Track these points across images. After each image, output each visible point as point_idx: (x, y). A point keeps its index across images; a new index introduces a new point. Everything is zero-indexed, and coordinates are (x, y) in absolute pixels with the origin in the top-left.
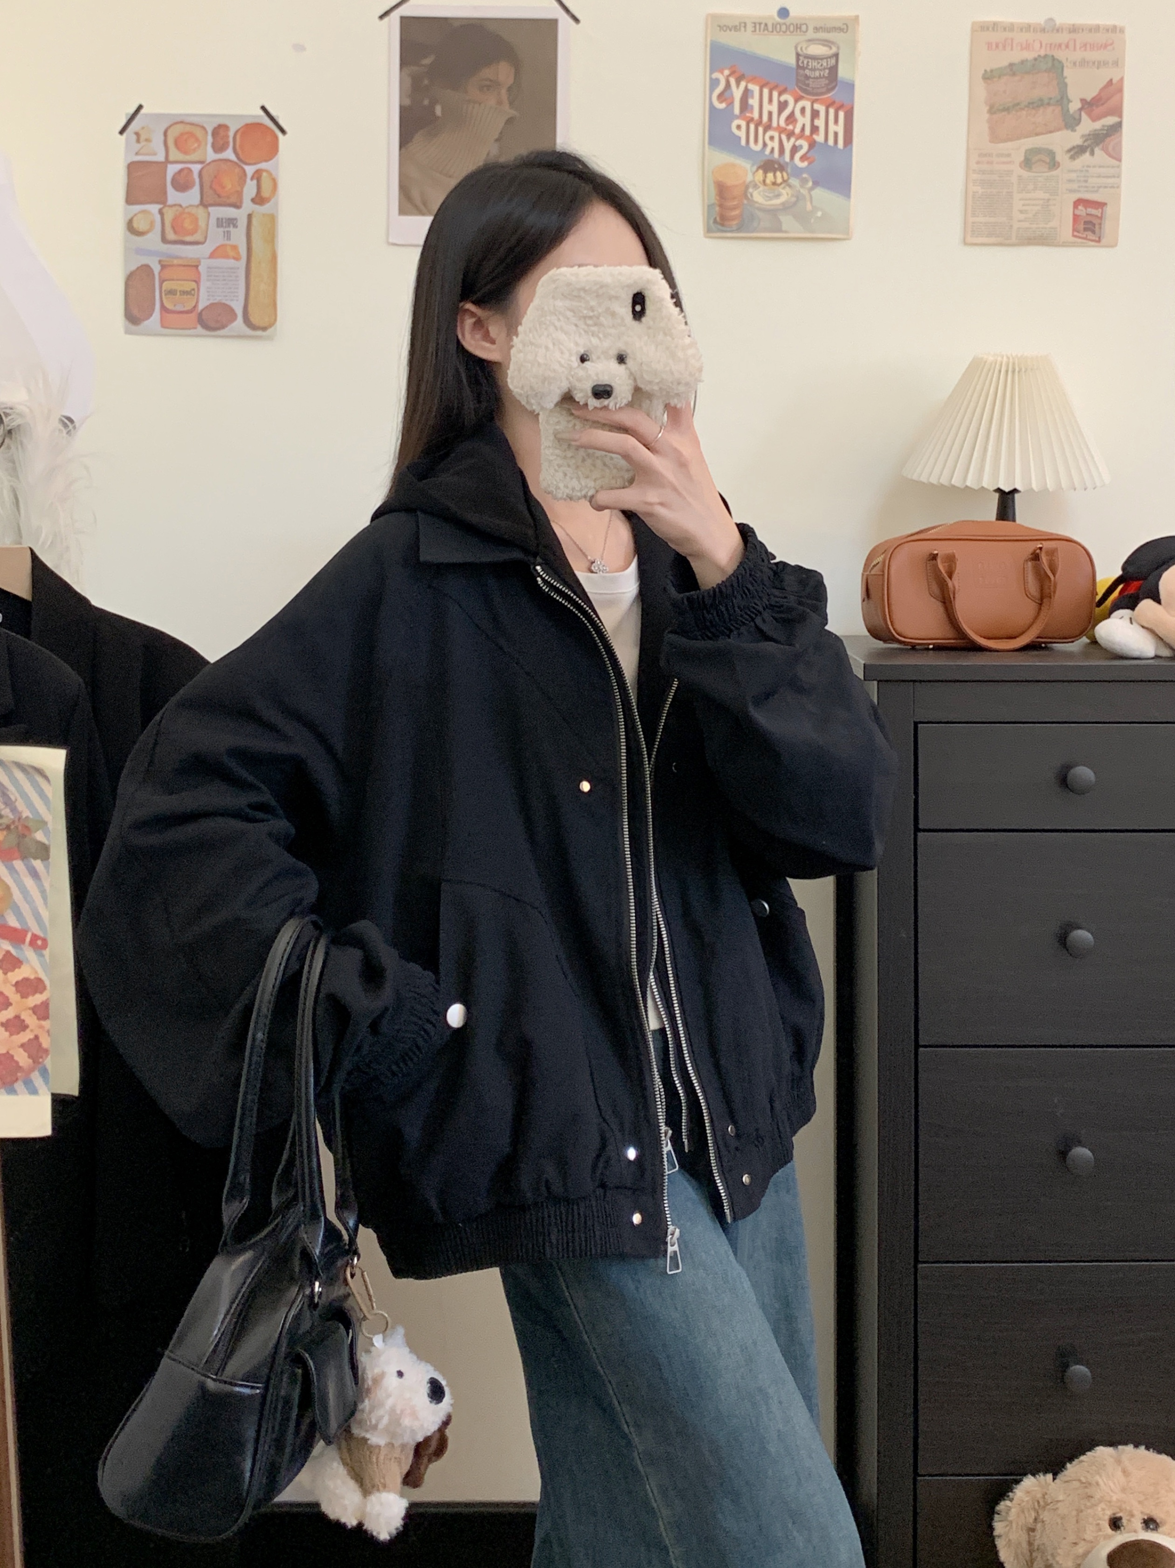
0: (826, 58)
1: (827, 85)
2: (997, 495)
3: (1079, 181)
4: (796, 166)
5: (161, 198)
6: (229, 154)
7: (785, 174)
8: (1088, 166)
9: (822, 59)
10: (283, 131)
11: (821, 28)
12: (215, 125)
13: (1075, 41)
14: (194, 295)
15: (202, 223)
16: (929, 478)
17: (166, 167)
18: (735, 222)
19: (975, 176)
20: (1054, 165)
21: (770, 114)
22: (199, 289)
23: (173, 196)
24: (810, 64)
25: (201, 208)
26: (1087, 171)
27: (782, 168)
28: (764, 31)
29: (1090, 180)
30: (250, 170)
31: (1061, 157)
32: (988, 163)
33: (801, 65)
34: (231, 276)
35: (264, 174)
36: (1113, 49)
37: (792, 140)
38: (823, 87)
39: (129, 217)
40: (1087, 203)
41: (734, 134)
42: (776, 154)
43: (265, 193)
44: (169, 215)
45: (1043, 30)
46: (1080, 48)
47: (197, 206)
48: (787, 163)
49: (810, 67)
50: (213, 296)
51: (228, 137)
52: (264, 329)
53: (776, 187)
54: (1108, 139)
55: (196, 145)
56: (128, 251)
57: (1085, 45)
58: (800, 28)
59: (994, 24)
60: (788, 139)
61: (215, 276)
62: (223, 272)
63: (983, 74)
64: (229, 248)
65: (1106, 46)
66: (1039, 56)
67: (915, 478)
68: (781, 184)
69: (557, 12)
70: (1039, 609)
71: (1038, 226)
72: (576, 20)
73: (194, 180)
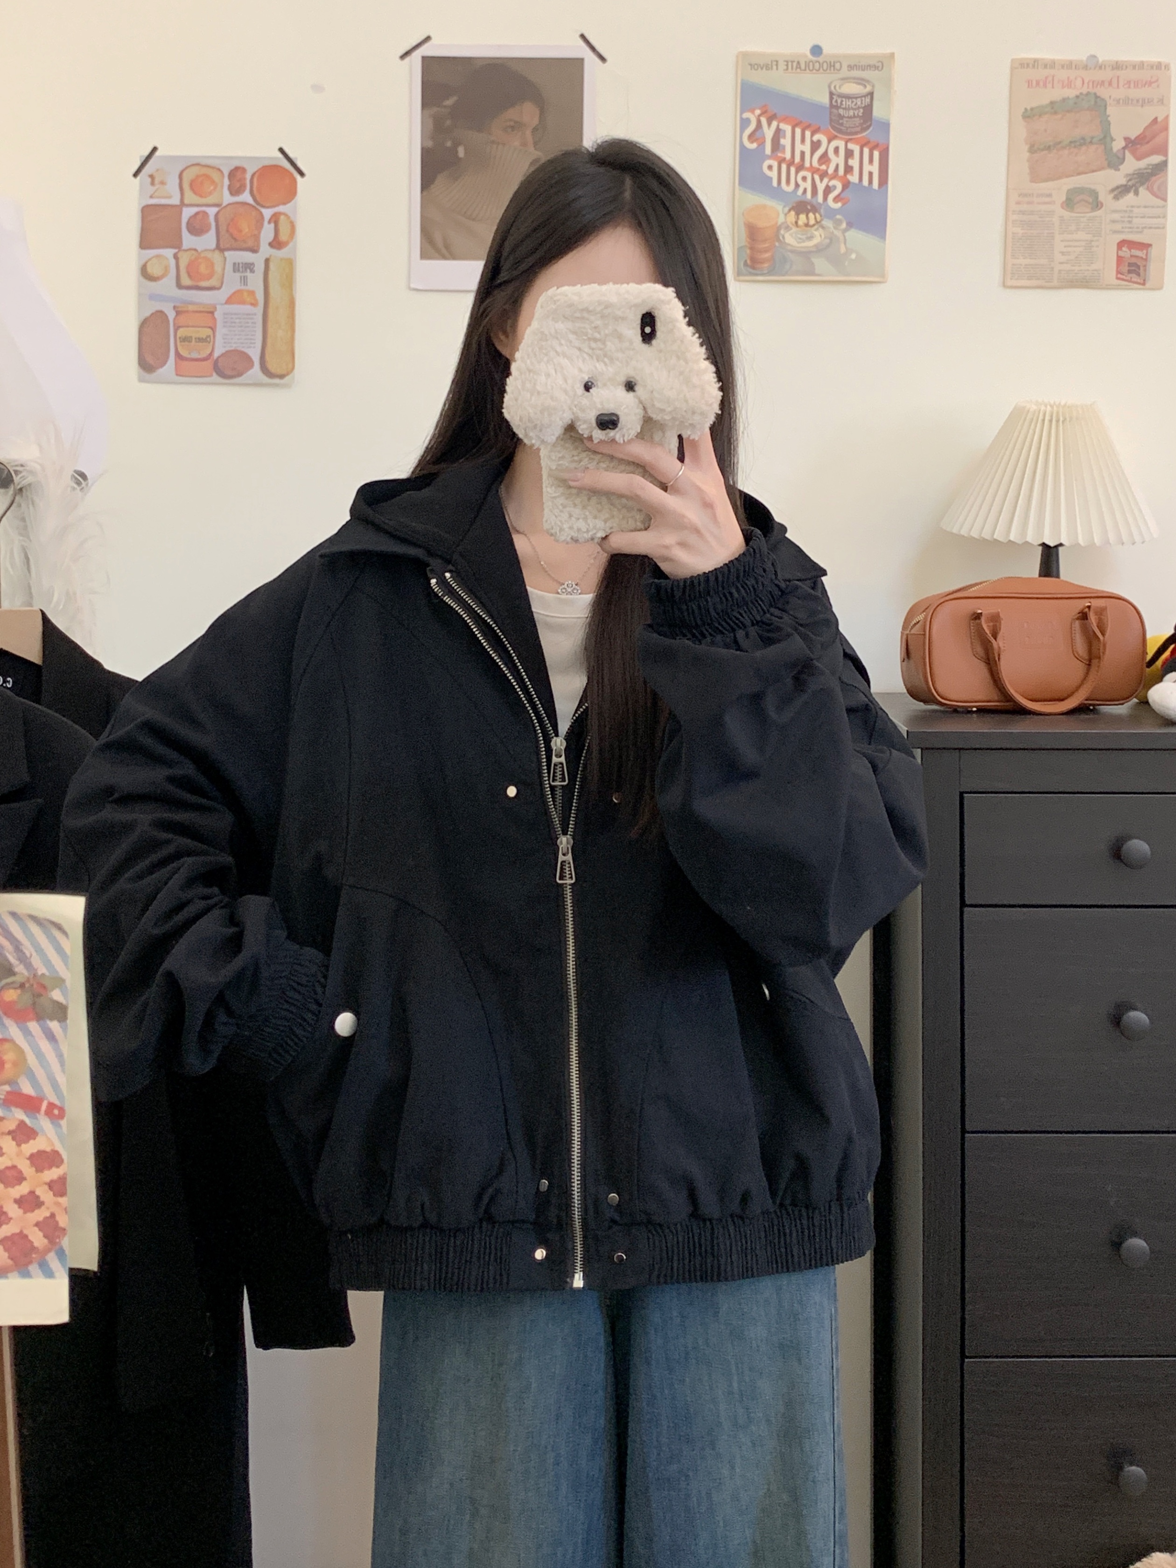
0: (861, 97)
1: (861, 124)
2: (1040, 548)
3: (1123, 222)
4: (829, 206)
5: (176, 243)
6: (246, 197)
7: (818, 215)
8: (1132, 207)
9: (856, 98)
10: (302, 174)
11: (856, 66)
12: (233, 168)
13: (1118, 77)
14: (209, 343)
15: (218, 268)
16: (969, 532)
17: (182, 210)
18: (766, 265)
19: (1015, 217)
20: (1098, 206)
21: (803, 154)
22: (214, 337)
23: (188, 240)
24: (844, 103)
25: (217, 252)
26: (1131, 211)
27: (815, 209)
28: (797, 68)
29: (1135, 220)
30: (267, 213)
31: (1104, 197)
32: (1029, 203)
33: (834, 103)
34: (248, 323)
35: (282, 217)
36: (1158, 86)
37: (826, 180)
38: (857, 127)
39: (143, 262)
40: (1131, 244)
41: (764, 174)
42: (809, 195)
43: (283, 237)
44: (184, 260)
45: (1086, 67)
46: (1124, 85)
47: (214, 250)
48: (819, 204)
49: (844, 106)
50: (229, 343)
51: (245, 179)
52: (282, 377)
53: (809, 228)
54: (1154, 178)
55: (212, 188)
56: (143, 297)
57: (1129, 83)
58: (834, 66)
59: (1034, 62)
60: (821, 180)
61: (232, 323)
62: (240, 319)
63: (1024, 113)
64: (245, 294)
65: (1150, 83)
66: (1081, 94)
67: (955, 531)
68: (814, 225)
69: (583, 51)
70: (1088, 670)
71: (1079, 268)
72: (603, 59)
73: (210, 224)
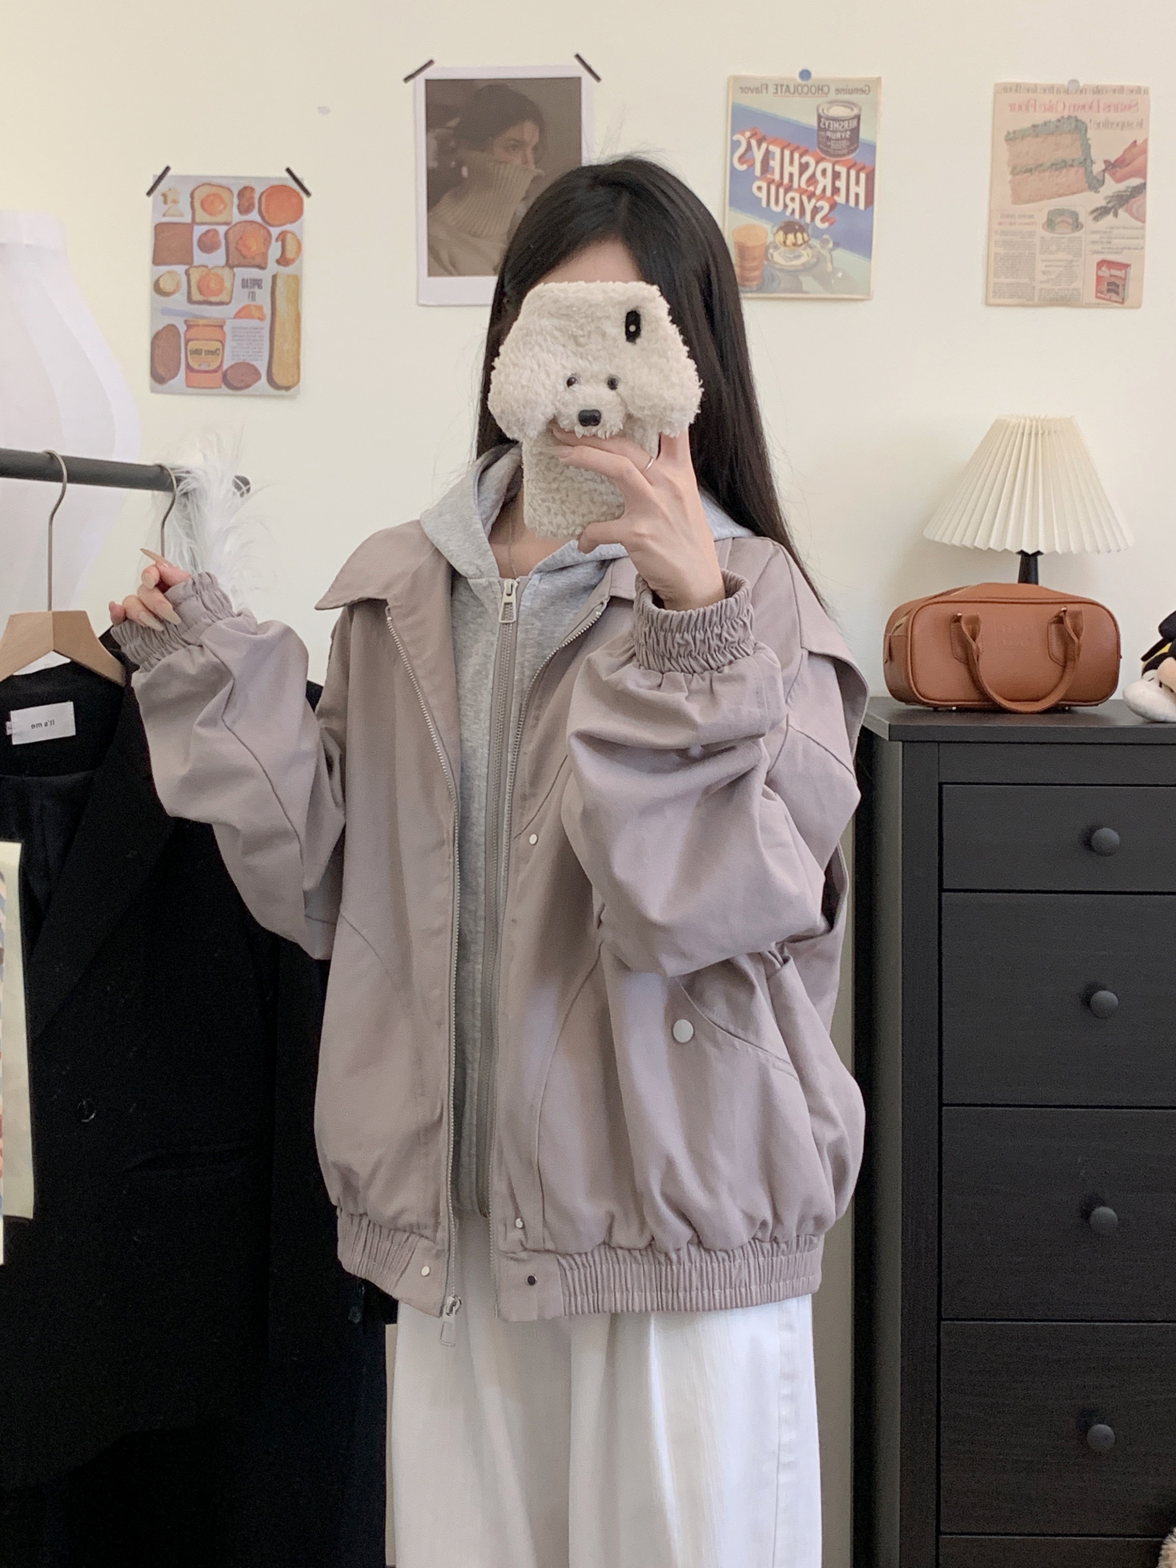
0: (848, 120)
1: (848, 147)
2: (1019, 557)
3: (1102, 242)
4: (816, 226)
5: (188, 260)
6: (254, 216)
7: (805, 235)
8: (1112, 228)
10: (308, 193)
11: (843, 89)
12: (241, 187)
13: (1099, 101)
14: (219, 355)
15: (227, 284)
16: (951, 540)
17: (193, 229)
18: (755, 283)
19: (998, 237)
20: (1077, 227)
21: (791, 175)
22: (224, 349)
23: (199, 257)
24: (832, 126)
25: (227, 269)
26: (1111, 232)
27: (802, 229)
28: (786, 91)
29: (1115, 241)
30: (275, 231)
31: (1085, 218)
32: (1011, 224)
33: (822, 126)
34: (255, 336)
35: (289, 236)
36: (1138, 110)
37: (813, 201)
38: (844, 149)
39: (156, 277)
40: (1110, 264)
41: (754, 195)
42: (797, 215)
43: (290, 255)
44: (195, 276)
45: (1067, 91)
46: (1104, 109)
47: (223, 267)
48: (807, 225)
49: (831, 129)
50: (237, 356)
51: (253, 198)
52: (288, 388)
53: (797, 248)
54: (1133, 200)
55: (222, 206)
56: (156, 311)
57: (1109, 106)
58: (822, 90)
59: (1017, 85)
60: (809, 200)
61: (240, 336)
62: (248, 332)
63: (1006, 136)
64: (253, 309)
65: (1130, 107)
66: (1063, 117)
67: (937, 539)
68: (801, 245)
69: (578, 71)
70: (1064, 671)
71: (1060, 287)
72: (598, 79)
73: (220, 241)
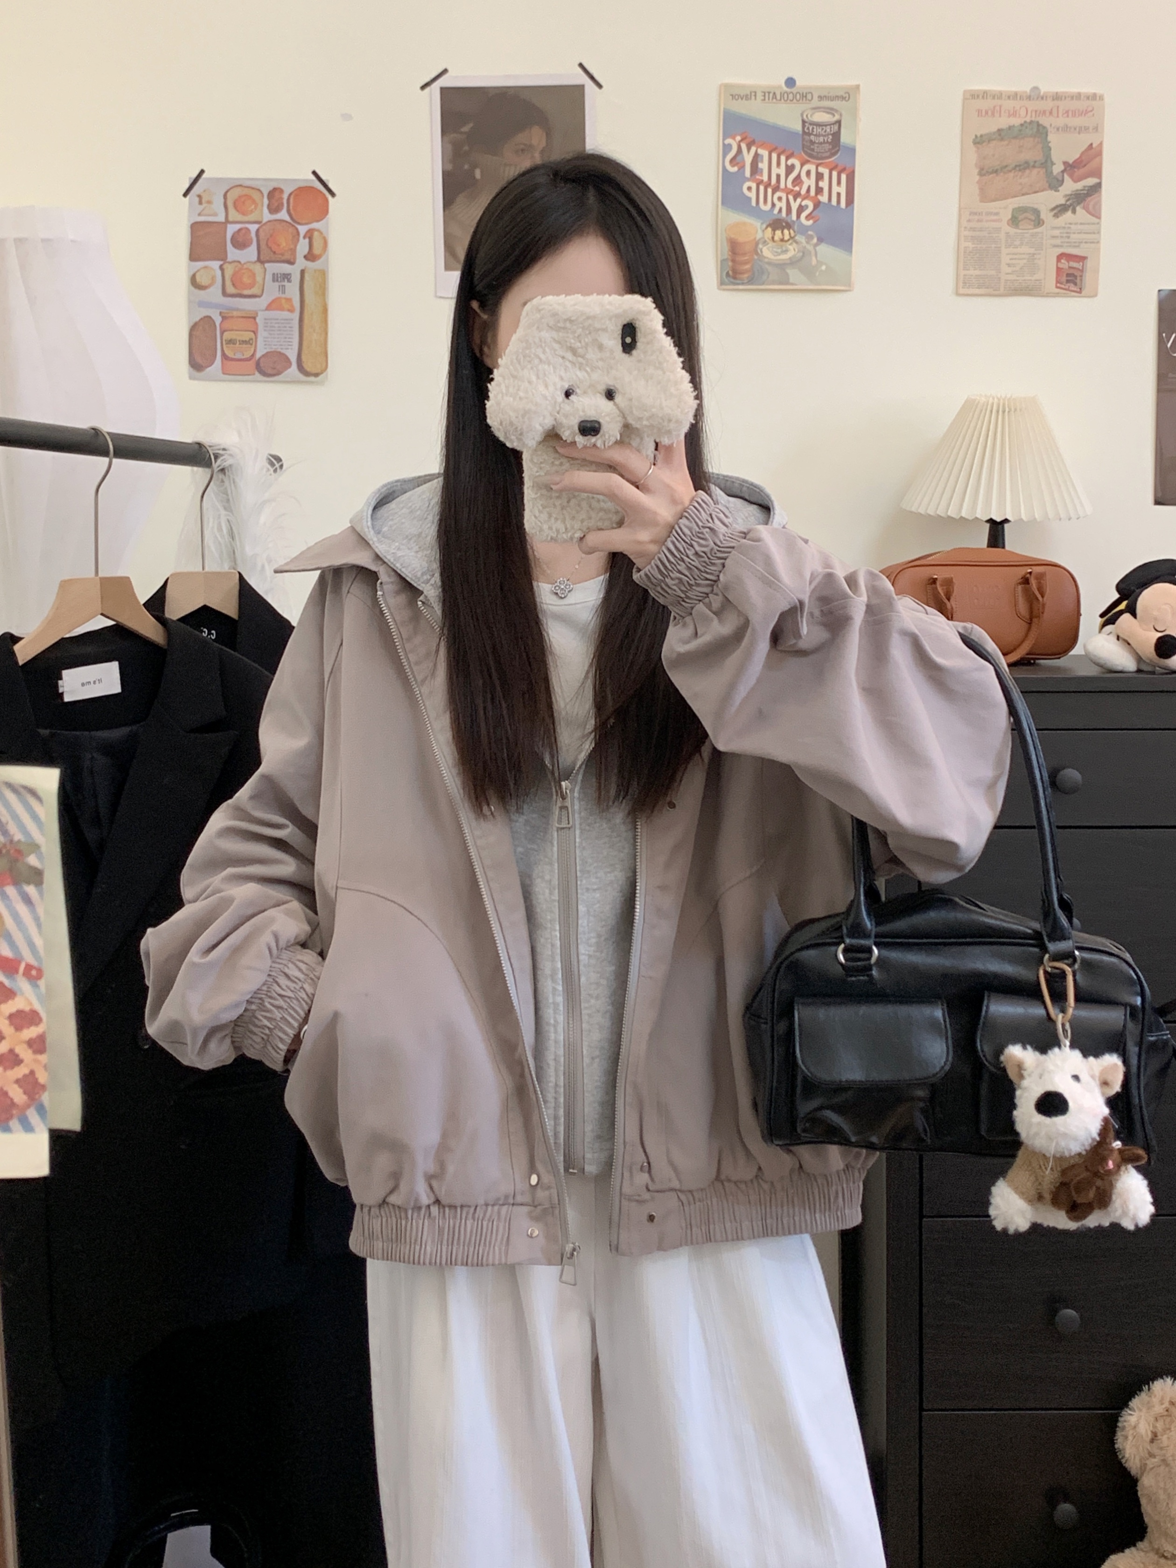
0: (830, 125)
1: (830, 150)
2: (988, 525)
3: (1062, 237)
4: (802, 224)
5: (222, 256)
6: (283, 215)
7: (792, 231)
8: (1070, 224)
9: (826, 126)
10: (333, 194)
11: (826, 97)
12: (271, 188)
13: (1058, 107)
14: (251, 344)
15: (259, 279)
16: (927, 509)
17: (226, 227)
18: (746, 275)
19: (967, 233)
20: (1039, 223)
21: (778, 176)
22: (256, 338)
23: (232, 253)
24: (815, 130)
25: (258, 264)
26: (1070, 228)
27: (789, 226)
28: (773, 98)
29: (1072, 236)
30: (303, 229)
31: (1046, 215)
32: (979, 221)
33: (806, 130)
34: (285, 327)
35: (316, 234)
36: (1093, 115)
37: (799, 200)
38: (827, 152)
39: (192, 273)
40: (1069, 257)
41: (743, 193)
42: (784, 213)
43: (317, 251)
44: (229, 270)
45: (1029, 98)
46: (1063, 114)
47: (255, 262)
48: (794, 222)
49: (815, 133)
50: (269, 345)
51: (282, 199)
52: (316, 375)
53: (784, 243)
54: (1089, 199)
55: (253, 207)
56: (193, 304)
57: (1067, 112)
58: (806, 96)
59: (984, 92)
60: (795, 200)
61: (271, 327)
62: (278, 323)
63: (974, 139)
64: (283, 301)
65: (1087, 112)
66: (1025, 122)
67: (913, 509)
68: (789, 240)
69: (582, 79)
70: (1029, 629)
71: (1024, 278)
72: (600, 86)
73: (251, 239)
